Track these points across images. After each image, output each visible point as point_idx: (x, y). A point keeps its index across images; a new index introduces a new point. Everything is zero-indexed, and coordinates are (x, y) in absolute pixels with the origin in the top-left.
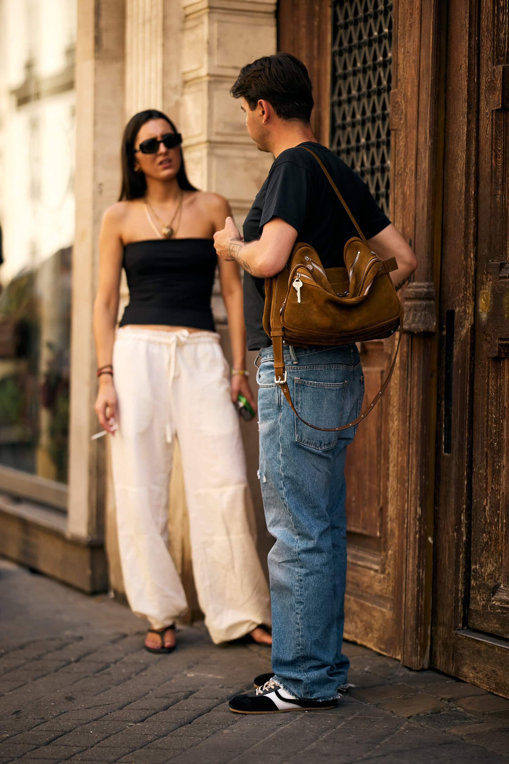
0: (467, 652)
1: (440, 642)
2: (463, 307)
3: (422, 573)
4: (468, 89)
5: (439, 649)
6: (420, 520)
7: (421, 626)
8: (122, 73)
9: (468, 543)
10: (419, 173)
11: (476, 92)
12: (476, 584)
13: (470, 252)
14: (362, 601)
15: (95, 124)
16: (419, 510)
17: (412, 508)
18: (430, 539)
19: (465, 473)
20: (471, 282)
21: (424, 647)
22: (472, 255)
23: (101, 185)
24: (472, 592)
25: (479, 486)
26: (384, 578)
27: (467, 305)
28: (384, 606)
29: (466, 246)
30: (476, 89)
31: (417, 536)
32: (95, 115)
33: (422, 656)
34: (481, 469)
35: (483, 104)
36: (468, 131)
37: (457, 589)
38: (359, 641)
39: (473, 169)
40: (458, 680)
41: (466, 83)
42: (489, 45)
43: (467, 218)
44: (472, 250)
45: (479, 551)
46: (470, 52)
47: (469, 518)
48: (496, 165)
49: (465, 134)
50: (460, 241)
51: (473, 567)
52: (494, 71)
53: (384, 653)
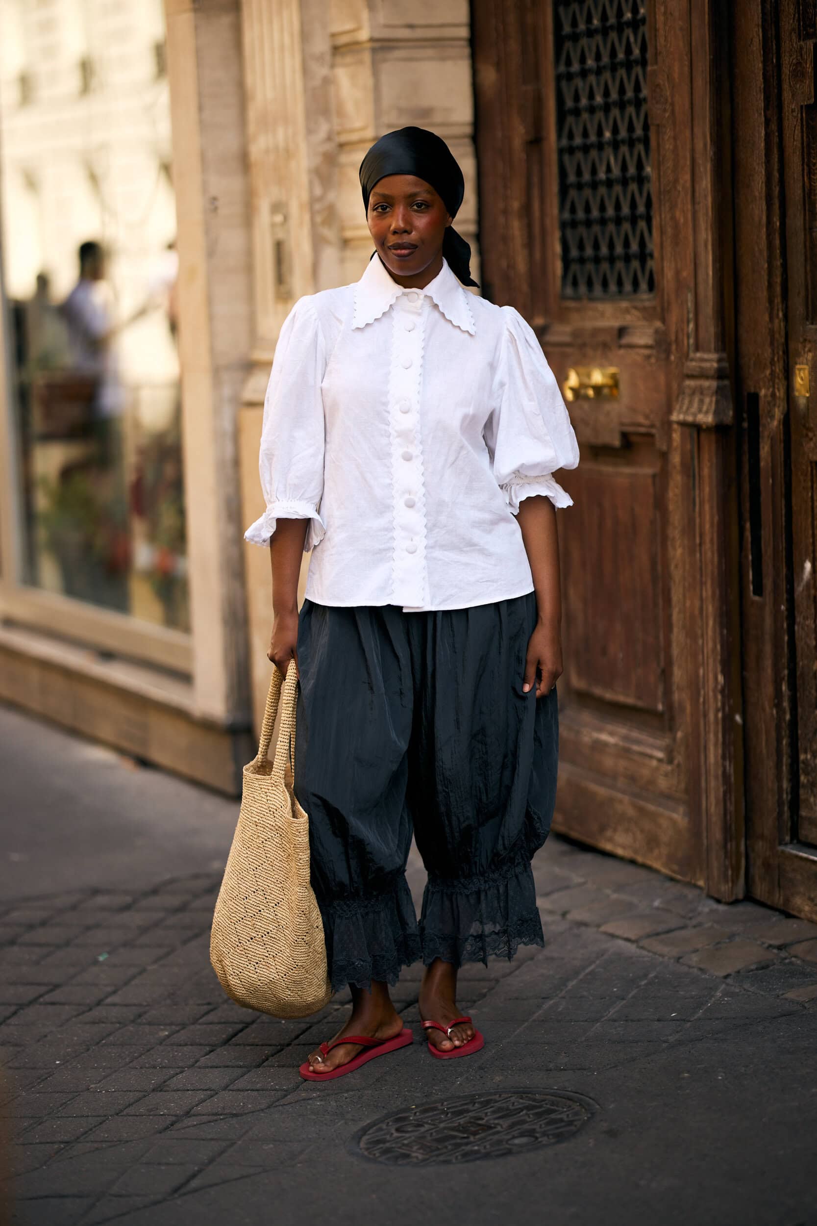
0: (799, 877)
1: (759, 862)
2: (771, 390)
3: (730, 766)
4: (764, 74)
5: (757, 872)
6: (722, 691)
7: (731, 841)
8: (237, 30)
9: (794, 724)
10: (697, 194)
11: (775, 78)
12: (808, 781)
13: (778, 310)
14: (642, 803)
15: (200, 108)
16: (721, 678)
17: (711, 676)
18: (738, 718)
19: (785, 625)
20: (781, 353)
21: (736, 870)
22: (781, 314)
23: (214, 199)
24: (802, 791)
25: (806, 643)
26: (673, 770)
27: (776, 386)
28: (674, 810)
29: (771, 301)
30: (775, 74)
31: (720, 715)
32: (200, 95)
33: (734, 882)
34: (807, 618)
35: (787, 95)
36: (767, 135)
37: (780, 788)
38: (640, 859)
39: (776, 190)
40: (788, 916)
41: (761, 65)
42: (792, 11)
43: (770, 263)
44: (780, 306)
45: (811, 735)
46: (764, 20)
47: (793, 687)
48: (811, 185)
49: (763, 139)
50: (763, 294)
51: (802, 757)
52: (801, 48)
53: (679, 877)
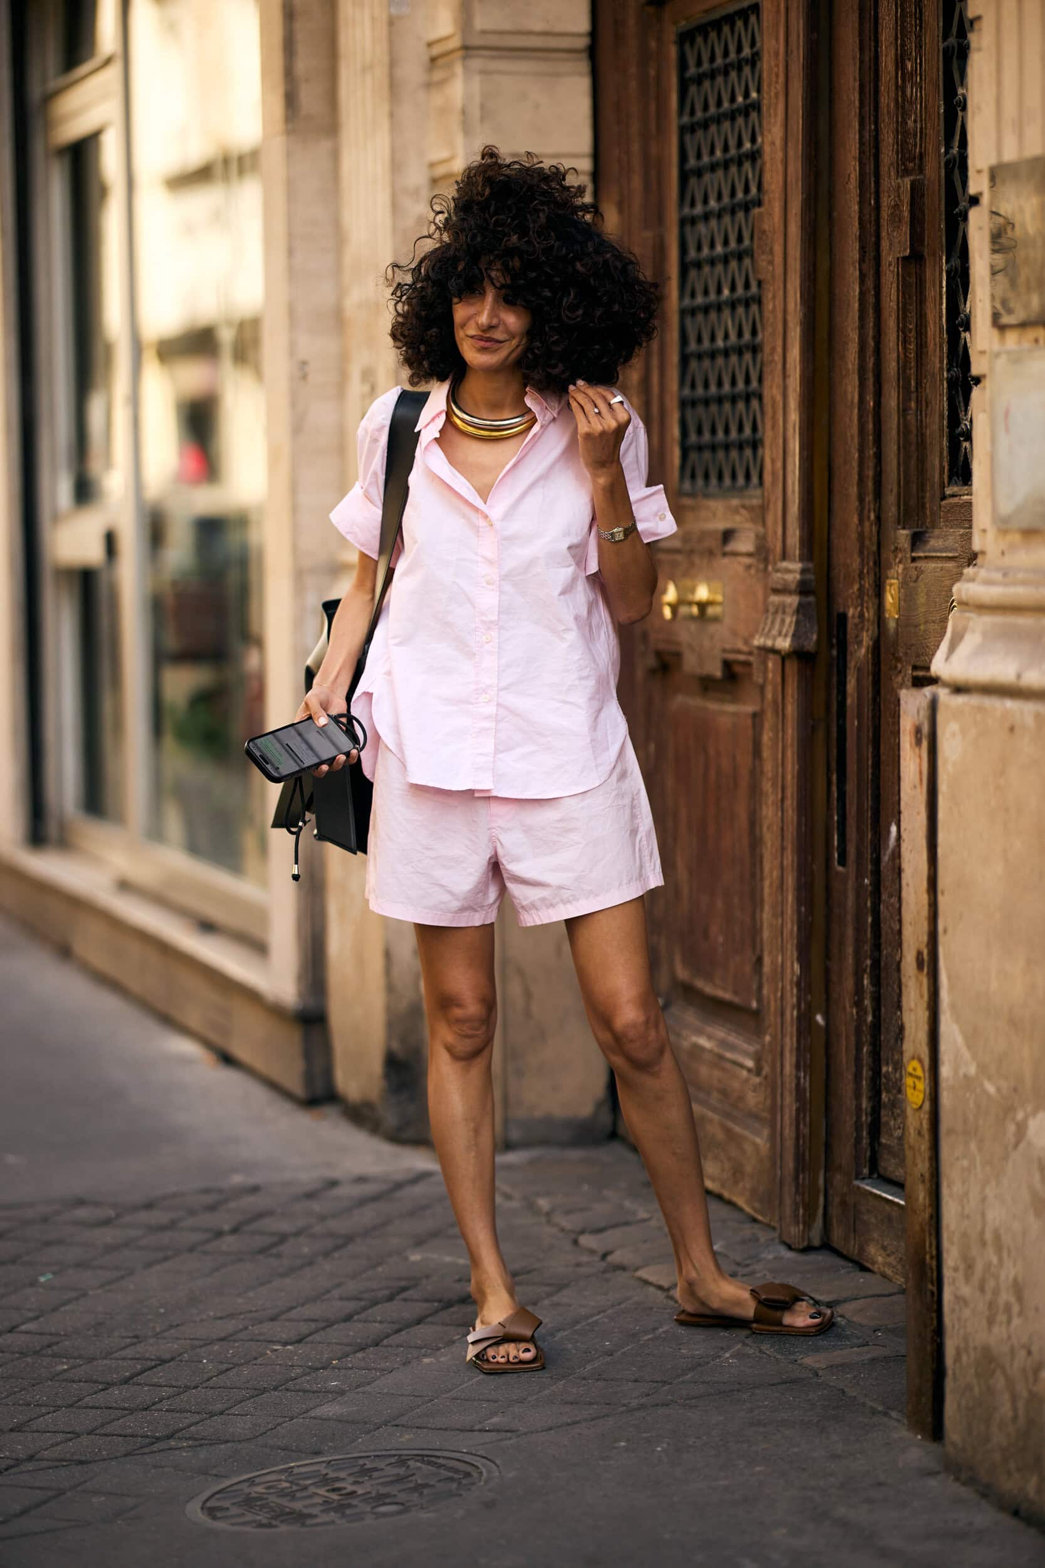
0: (873, 1220)
1: (837, 1200)
2: (859, 609)
3: (805, 1078)
4: (860, 218)
5: (834, 1212)
6: (798, 984)
7: (803, 1172)
8: (335, 156)
9: (876, 1027)
10: (788, 366)
11: (873, 223)
12: (889, 1100)
13: (869, 511)
14: (730, 1124)
15: (291, 252)
16: (797, 967)
17: (789, 963)
18: (819, 1018)
19: (869, 904)
20: (871, 564)
21: (810, 1209)
22: (872, 516)
23: (304, 363)
24: (883, 1112)
25: (890, 926)
26: (760, 1084)
27: (865, 605)
28: (758, 1133)
29: (861, 499)
30: (873, 218)
31: (795, 1013)
32: (290, 235)
33: (808, 1225)
34: (892, 896)
35: (885, 244)
36: (861, 293)
37: (859, 1108)
38: (726, 1194)
39: (871, 362)
40: (864, 1269)
41: (857, 207)
42: (891, 140)
43: (861, 450)
44: (872, 506)
45: (892, 1041)
46: (862, 152)
47: (877, 981)
48: (906, 356)
49: (857, 298)
50: (854, 490)
51: (884, 1069)
52: (899, 187)
53: (760, 1217)
